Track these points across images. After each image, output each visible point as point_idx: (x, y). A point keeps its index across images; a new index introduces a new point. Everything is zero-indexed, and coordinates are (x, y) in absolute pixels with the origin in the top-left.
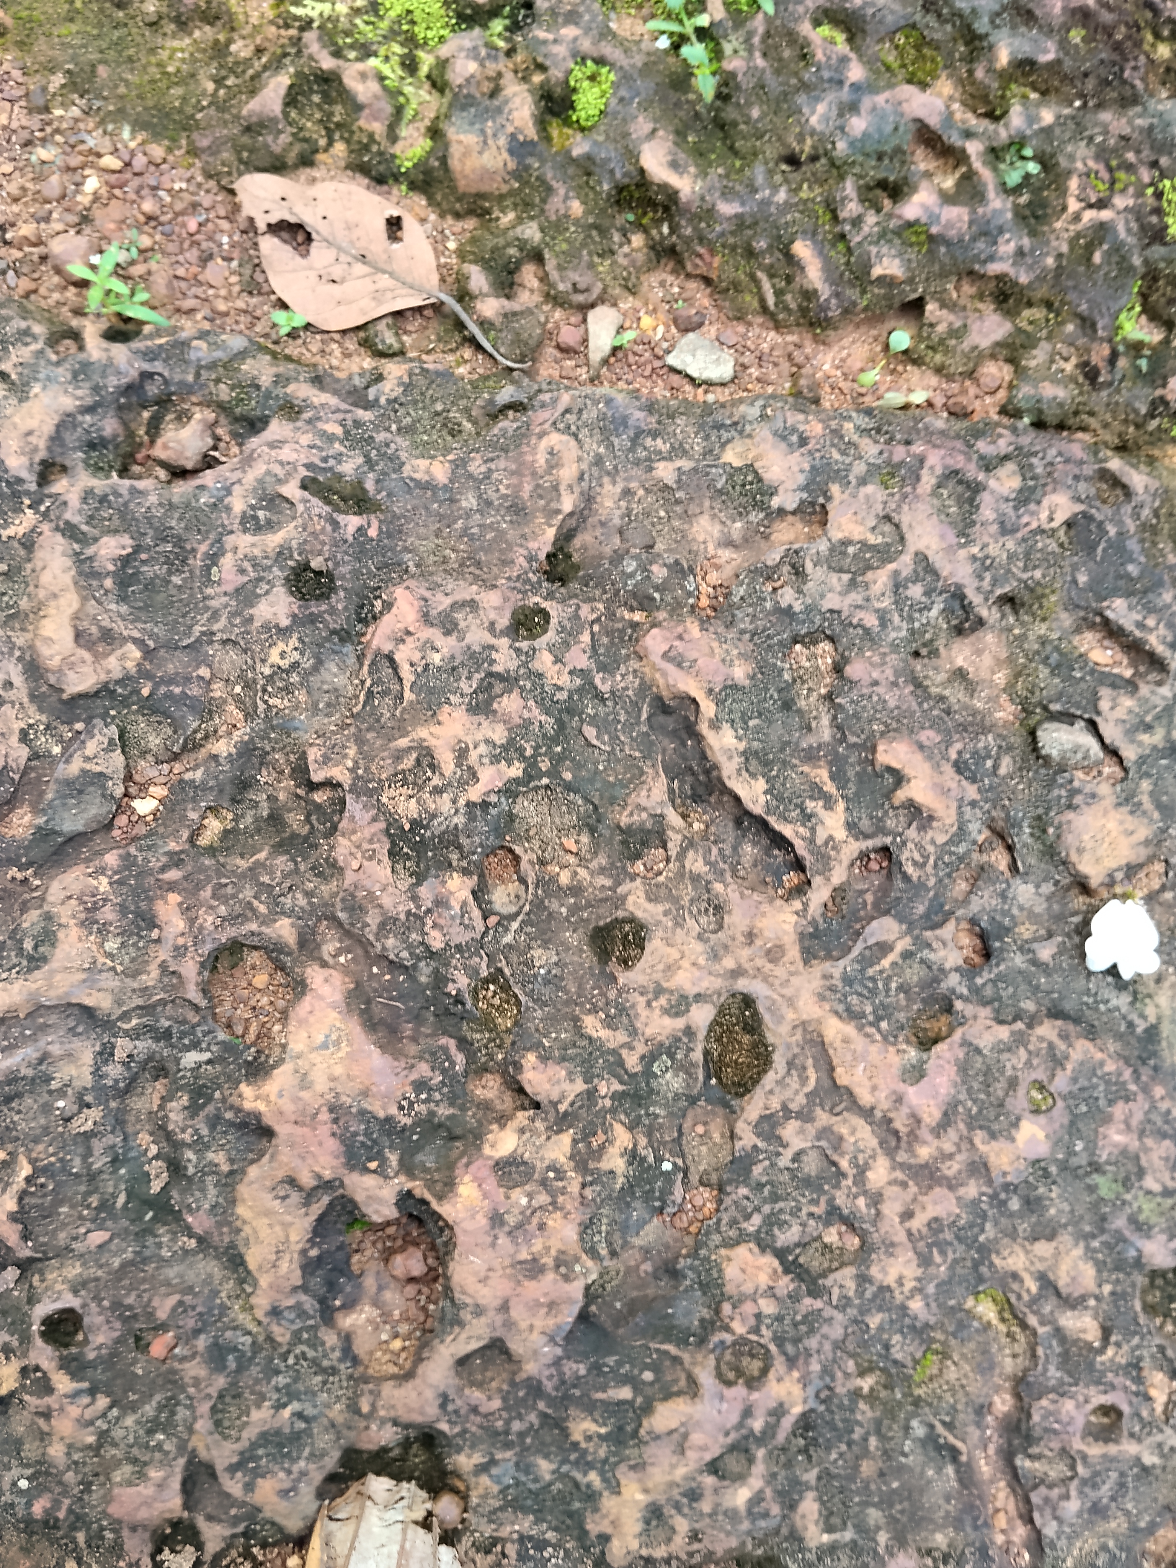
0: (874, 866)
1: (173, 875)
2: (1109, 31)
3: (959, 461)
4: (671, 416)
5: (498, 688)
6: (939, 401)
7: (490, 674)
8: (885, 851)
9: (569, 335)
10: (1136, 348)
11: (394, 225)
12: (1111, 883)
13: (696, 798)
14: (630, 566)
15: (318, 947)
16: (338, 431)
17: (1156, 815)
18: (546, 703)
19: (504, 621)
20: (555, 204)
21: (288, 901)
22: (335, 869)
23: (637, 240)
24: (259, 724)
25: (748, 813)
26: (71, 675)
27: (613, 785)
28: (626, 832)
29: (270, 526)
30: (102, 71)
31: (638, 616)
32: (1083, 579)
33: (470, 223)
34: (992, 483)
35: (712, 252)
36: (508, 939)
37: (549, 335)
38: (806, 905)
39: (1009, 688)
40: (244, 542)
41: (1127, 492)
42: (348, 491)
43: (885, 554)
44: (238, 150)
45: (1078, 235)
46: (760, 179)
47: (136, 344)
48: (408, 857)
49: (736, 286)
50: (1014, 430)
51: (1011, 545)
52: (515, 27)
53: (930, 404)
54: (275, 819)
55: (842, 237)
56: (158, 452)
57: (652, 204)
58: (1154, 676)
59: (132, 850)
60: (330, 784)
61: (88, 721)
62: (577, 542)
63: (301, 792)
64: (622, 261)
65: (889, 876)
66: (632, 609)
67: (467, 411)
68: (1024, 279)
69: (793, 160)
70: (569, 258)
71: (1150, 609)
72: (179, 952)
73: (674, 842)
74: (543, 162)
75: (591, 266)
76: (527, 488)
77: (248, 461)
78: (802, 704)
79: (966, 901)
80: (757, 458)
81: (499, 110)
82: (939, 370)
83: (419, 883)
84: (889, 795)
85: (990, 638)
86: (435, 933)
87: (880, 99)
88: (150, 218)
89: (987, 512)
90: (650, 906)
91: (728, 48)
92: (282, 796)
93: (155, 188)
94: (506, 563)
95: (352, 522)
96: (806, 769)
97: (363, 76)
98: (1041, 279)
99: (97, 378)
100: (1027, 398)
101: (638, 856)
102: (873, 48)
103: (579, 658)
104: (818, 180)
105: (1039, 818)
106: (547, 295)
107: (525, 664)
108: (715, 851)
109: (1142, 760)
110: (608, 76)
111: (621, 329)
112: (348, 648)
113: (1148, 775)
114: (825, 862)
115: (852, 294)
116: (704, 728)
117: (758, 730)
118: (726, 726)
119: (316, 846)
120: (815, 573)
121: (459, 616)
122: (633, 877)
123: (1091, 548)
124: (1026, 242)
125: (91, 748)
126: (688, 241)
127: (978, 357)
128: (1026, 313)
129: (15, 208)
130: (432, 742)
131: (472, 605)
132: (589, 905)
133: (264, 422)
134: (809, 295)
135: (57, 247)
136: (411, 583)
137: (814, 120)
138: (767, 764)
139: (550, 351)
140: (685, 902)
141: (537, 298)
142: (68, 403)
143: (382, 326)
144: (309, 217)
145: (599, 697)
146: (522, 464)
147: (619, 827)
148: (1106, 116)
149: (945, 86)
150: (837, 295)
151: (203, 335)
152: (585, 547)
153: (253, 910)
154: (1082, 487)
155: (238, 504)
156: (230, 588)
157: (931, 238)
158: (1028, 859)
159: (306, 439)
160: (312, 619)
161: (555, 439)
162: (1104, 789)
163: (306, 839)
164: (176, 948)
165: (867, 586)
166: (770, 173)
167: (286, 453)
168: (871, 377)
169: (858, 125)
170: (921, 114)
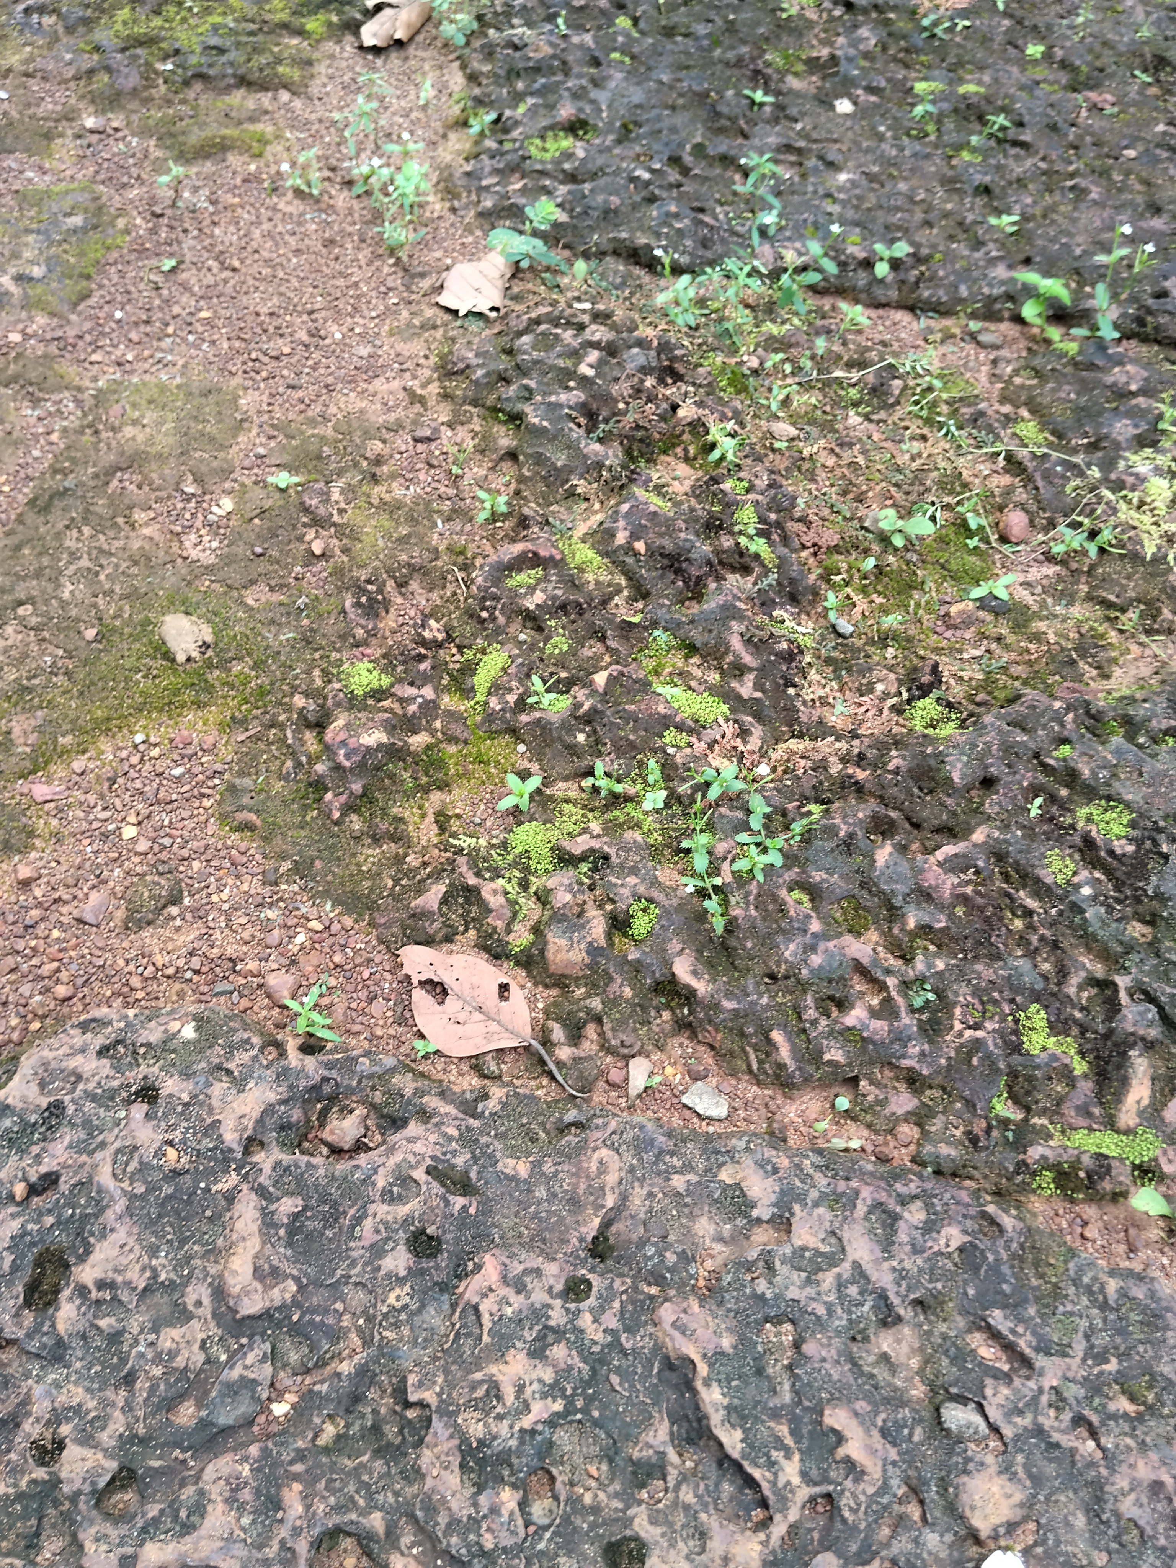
0: (820, 1509)
1: (298, 1468)
2: (981, 910)
3: (883, 1196)
4: (684, 1141)
5: (550, 1338)
6: (869, 1148)
7: (546, 1327)
8: (828, 1496)
9: (615, 1075)
10: (1005, 1123)
11: (504, 988)
12: (996, 1537)
13: (690, 1441)
14: (651, 1251)
15: (398, 1539)
16: (456, 1133)
17: (1028, 1483)
18: (585, 1354)
19: (559, 1287)
20: (614, 988)
21: (380, 1498)
22: (417, 1474)
23: (666, 1015)
24: (373, 1351)
25: (727, 1457)
26: (246, 1300)
27: (628, 1425)
28: (636, 1464)
29: (400, 1199)
30: (318, 864)
31: (654, 1290)
32: (971, 1292)
33: (555, 992)
34: (906, 1215)
35: (717, 1030)
36: (541, 1546)
37: (602, 1073)
38: (768, 1537)
39: (921, 1372)
40: (381, 1210)
41: (1001, 1230)
42: (457, 1178)
43: (832, 1260)
44: (404, 928)
45: (962, 1046)
46: (751, 988)
47: (322, 1058)
48: (472, 1470)
49: (732, 1053)
50: (921, 1177)
51: (920, 1262)
52: (595, 869)
53: (863, 1149)
54: (376, 1429)
55: (804, 1031)
56: (326, 1135)
57: (680, 995)
58: (1024, 1372)
59: (270, 1444)
60: (422, 1405)
61: (251, 1337)
62: (613, 1229)
63: (398, 1408)
64: (655, 1028)
65: (831, 1518)
66: (649, 1284)
67: (543, 1125)
68: (925, 1072)
69: (773, 977)
70: (620, 1025)
71: (1020, 1320)
72: (296, 1532)
73: (673, 1475)
74: (608, 961)
75: (635, 1030)
76: (583, 1186)
77: (392, 1150)
78: (770, 1371)
79: (888, 1545)
80: (743, 1179)
81: (583, 927)
82: (869, 1126)
83: (479, 1492)
84: (832, 1451)
85: (907, 1331)
86: (488, 1536)
87: (831, 945)
88: (337, 966)
89: (903, 1236)
90: (651, 1528)
91: (733, 900)
92: (383, 1411)
93: (344, 946)
94: (564, 1241)
95: (458, 1202)
96: (772, 1424)
97: (495, 892)
98: (937, 1072)
99: (292, 1079)
100: (930, 1154)
101: (643, 1485)
102: (826, 907)
103: (611, 1321)
104: (788, 991)
105: (942, 1479)
106: (602, 1047)
107: (571, 1321)
108: (702, 1486)
109: (1017, 1438)
110: (654, 910)
111: (651, 1074)
112: (445, 1297)
113: (1021, 1450)
114: (783, 1500)
115: (810, 1069)
116: (699, 1384)
117: (738, 1389)
118: (715, 1384)
119: (405, 1455)
120: (783, 1270)
121: (528, 1279)
122: (640, 1502)
123: (977, 1269)
124: (926, 1047)
125: (250, 1358)
126: (701, 1021)
127: (895, 1120)
128: (928, 1092)
129: (245, 949)
130: (500, 1378)
131: (538, 1272)
132: (604, 1523)
133: (405, 1123)
134: (781, 1066)
135: (272, 980)
136: (497, 1251)
137: (787, 954)
138: (743, 1418)
139: (601, 1084)
140: (678, 1527)
141: (595, 1047)
142: (272, 1097)
143: (488, 1058)
144: (447, 978)
145: (623, 1352)
146: (580, 1169)
147: (631, 1459)
148: (979, 967)
149: (873, 935)
150: (800, 1069)
151: (366, 1054)
152: (618, 1233)
153: (355, 1503)
154: (969, 1223)
155: (381, 1182)
156: (366, 1243)
157: (863, 1039)
158: (936, 1513)
159: (433, 1138)
160: (422, 1272)
161: (604, 1153)
162: (990, 1459)
163: (398, 1447)
164: (294, 1529)
165: (818, 1283)
166: (758, 984)
167: (419, 1147)
168: (822, 1126)
169: (816, 960)
170: (857, 956)
